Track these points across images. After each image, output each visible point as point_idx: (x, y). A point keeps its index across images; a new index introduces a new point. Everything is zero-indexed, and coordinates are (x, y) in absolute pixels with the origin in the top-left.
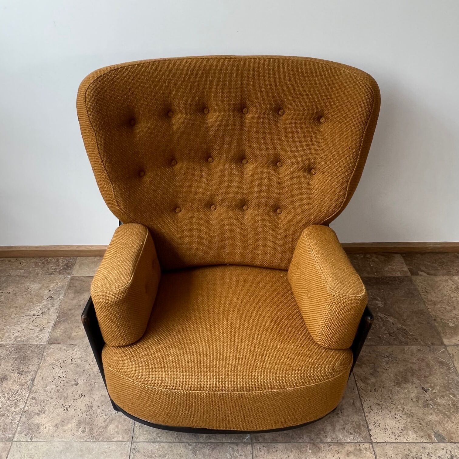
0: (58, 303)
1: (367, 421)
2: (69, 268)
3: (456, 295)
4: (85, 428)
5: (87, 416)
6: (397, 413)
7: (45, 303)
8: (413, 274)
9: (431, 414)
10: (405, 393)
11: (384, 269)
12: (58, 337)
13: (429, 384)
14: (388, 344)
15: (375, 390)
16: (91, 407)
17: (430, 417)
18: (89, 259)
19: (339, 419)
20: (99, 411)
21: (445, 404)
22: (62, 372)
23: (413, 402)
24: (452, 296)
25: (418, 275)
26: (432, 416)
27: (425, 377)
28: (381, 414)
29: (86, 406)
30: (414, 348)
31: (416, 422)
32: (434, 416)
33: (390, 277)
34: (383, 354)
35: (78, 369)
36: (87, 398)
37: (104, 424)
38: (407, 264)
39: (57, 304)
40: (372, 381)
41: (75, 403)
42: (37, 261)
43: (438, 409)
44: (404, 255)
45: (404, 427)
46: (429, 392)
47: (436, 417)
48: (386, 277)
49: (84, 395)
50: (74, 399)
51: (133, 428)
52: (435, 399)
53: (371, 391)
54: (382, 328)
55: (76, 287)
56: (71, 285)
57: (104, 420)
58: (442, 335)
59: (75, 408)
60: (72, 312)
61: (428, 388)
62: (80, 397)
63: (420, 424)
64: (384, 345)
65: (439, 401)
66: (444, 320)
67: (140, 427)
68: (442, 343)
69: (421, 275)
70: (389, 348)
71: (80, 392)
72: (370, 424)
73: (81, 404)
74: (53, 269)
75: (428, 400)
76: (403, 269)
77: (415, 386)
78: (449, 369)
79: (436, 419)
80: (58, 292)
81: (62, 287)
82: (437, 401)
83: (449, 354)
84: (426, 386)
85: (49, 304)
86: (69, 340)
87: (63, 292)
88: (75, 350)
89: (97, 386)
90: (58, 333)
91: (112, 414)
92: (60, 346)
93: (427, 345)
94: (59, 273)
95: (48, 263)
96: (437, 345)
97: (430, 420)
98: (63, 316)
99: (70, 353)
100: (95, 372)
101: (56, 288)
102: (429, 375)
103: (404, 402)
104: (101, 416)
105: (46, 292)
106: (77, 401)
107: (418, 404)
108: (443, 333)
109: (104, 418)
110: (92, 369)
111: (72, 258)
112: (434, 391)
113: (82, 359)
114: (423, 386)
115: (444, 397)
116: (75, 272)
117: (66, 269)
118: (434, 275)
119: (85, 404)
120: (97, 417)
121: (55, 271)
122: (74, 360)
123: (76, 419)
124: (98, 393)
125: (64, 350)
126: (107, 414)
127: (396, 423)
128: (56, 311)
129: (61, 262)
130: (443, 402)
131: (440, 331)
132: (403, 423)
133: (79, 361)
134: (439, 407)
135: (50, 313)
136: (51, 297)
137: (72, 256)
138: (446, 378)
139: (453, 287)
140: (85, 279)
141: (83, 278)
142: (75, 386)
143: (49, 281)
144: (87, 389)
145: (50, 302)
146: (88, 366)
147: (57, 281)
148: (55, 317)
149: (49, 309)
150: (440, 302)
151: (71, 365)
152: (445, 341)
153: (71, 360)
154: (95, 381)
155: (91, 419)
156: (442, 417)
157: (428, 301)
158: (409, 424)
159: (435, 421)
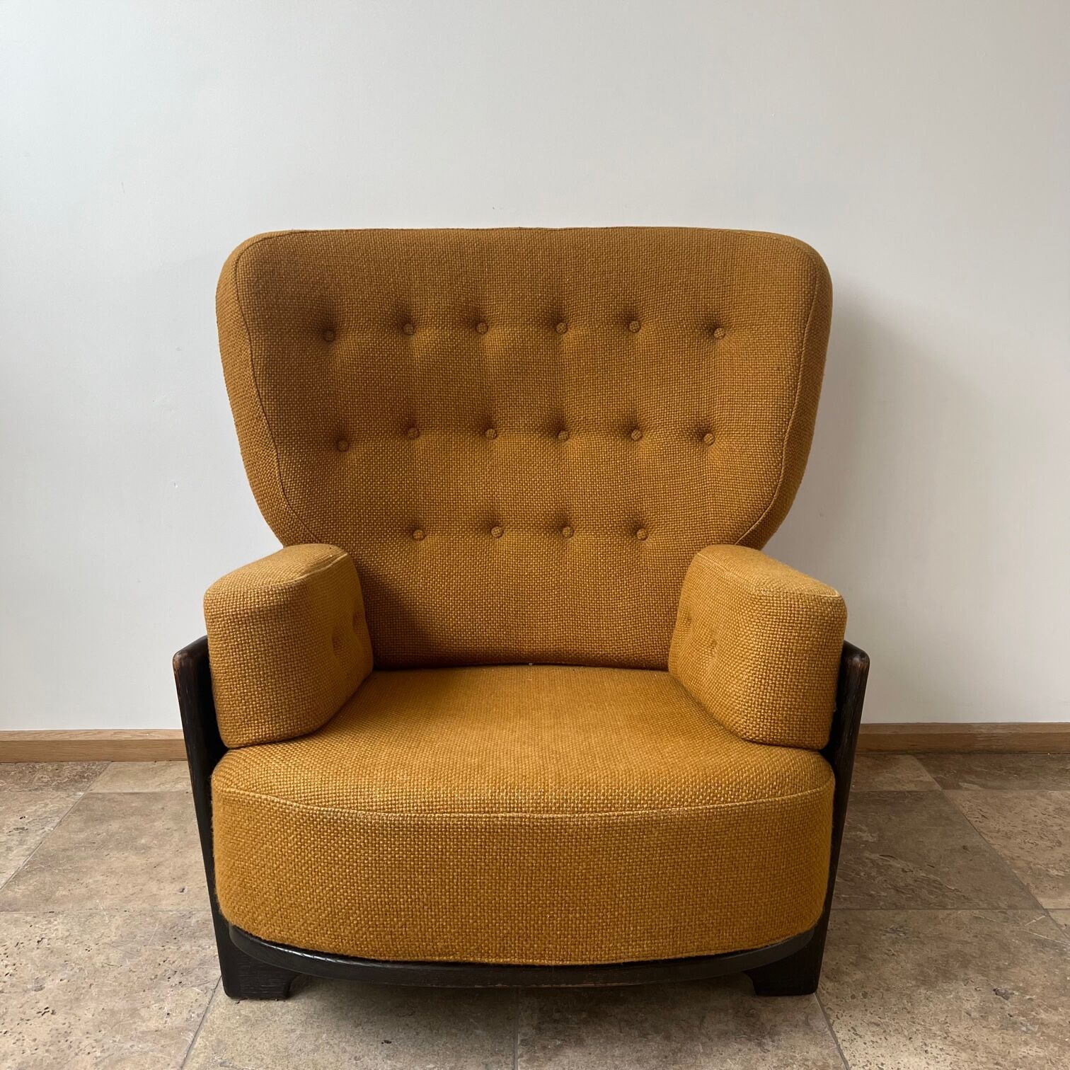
0: (38, 838)
1: (847, 1058)
2: (86, 780)
3: (1059, 821)
5: (47, 1054)
6: (928, 1041)
7: (4, 839)
8: (945, 786)
9: (1026, 1043)
10: (949, 1000)
11: (873, 779)
12: (15, 899)
13: (1013, 984)
14: (894, 907)
15: (865, 995)
16: (67, 1034)
17: (1024, 1050)
18: (139, 766)
19: (766, 1055)
20: (86, 1042)
21: (1061, 1023)
22: (6, 966)
23: (973, 1019)
24: (1049, 822)
25: (959, 788)
26: (1028, 1048)
27: (998, 969)
28: (884, 1044)
29: (54, 1032)
30: (964, 915)
31: (984, 1060)
32: (1034, 1048)
33: (889, 792)
34: (882, 925)
35: (52, 960)
36: (59, 1018)
38: (929, 771)
39: (32, 840)
40: (856, 977)
41: (24, 1025)
42: (8, 768)
43: (1044, 1032)
44: (922, 756)
46: (1014, 999)
47: (1039, 1050)
48: (881, 792)
49: (53, 1011)
50: (22, 1019)
52: (1033, 1013)
53: (853, 997)
54: (874, 878)
55: (92, 810)
56: (77, 810)
57: (95, 1061)
58: (1034, 891)
59: (18, 1036)
60: (69, 853)
61: (1010, 991)
62: (40, 1014)
63: (997, 1064)
64: (882, 909)
65: (1043, 1016)
66: (1034, 865)
68: (1037, 906)
69: (967, 789)
70: (896, 914)
71: (42, 1005)
72: (854, 1065)
73: (41, 1029)
74: (42, 782)
75: (1012, 1014)
76: (921, 778)
77: (974, 987)
78: (1062, 954)
79: (1041, 1055)
80: (43, 820)
81: (58, 812)
82: (1038, 1017)
83: (1059, 926)
84: (1004, 987)
85: (13, 840)
86: (44, 904)
87: (57, 820)
88: (56, 923)
89: (94, 991)
90: (19, 891)
91: (122, 1048)
92: (16, 916)
93: (997, 909)
94: (57, 788)
95: (34, 771)
96: (1022, 909)
97: (1024, 1057)
98: (42, 862)
99: (39, 929)
100: (98, 965)
101: (39, 813)
102: (1009, 965)
103: (948, 1020)
104: (89, 1053)
105: (13, 820)
106: (29, 1022)
107: (985, 1023)
108: (1037, 888)
109: (97, 1058)
110: (90, 958)
111: (97, 763)
112: (1028, 997)
113: (69, 939)
114: (995, 987)
115: (1056, 1009)
116: (98, 787)
117: (76, 781)
118: (1000, 788)
119: (50, 1028)
120: (77, 1054)
121: (47, 784)
122: (45, 941)
123: (15, 1060)
124: (92, 1005)
125: (26, 922)
126: (108, 1049)
127: (928, 1064)
128: (28, 853)
129: (68, 769)
130: (1056, 1018)
131: (1028, 884)
132: (948, 1063)
133: (59, 944)
134: (1044, 1030)
135: (11, 856)
136: (23, 829)
137: (99, 761)
138: (1057, 971)
139: (1051, 809)
140: (119, 798)
141: (117, 796)
142: (34, 992)
143: (26, 802)
144: (66, 997)
145: (15, 838)
146: (80, 953)
147: (48, 801)
148: (21, 863)
149: (9, 849)
150: (1020, 833)
151: (36, 952)
152: (1045, 902)
153: (38, 942)
154: (92, 981)
155: (59, 1060)
156: (1056, 1049)
157: (991, 832)
158: (966, 1065)
159: (1039, 1058)
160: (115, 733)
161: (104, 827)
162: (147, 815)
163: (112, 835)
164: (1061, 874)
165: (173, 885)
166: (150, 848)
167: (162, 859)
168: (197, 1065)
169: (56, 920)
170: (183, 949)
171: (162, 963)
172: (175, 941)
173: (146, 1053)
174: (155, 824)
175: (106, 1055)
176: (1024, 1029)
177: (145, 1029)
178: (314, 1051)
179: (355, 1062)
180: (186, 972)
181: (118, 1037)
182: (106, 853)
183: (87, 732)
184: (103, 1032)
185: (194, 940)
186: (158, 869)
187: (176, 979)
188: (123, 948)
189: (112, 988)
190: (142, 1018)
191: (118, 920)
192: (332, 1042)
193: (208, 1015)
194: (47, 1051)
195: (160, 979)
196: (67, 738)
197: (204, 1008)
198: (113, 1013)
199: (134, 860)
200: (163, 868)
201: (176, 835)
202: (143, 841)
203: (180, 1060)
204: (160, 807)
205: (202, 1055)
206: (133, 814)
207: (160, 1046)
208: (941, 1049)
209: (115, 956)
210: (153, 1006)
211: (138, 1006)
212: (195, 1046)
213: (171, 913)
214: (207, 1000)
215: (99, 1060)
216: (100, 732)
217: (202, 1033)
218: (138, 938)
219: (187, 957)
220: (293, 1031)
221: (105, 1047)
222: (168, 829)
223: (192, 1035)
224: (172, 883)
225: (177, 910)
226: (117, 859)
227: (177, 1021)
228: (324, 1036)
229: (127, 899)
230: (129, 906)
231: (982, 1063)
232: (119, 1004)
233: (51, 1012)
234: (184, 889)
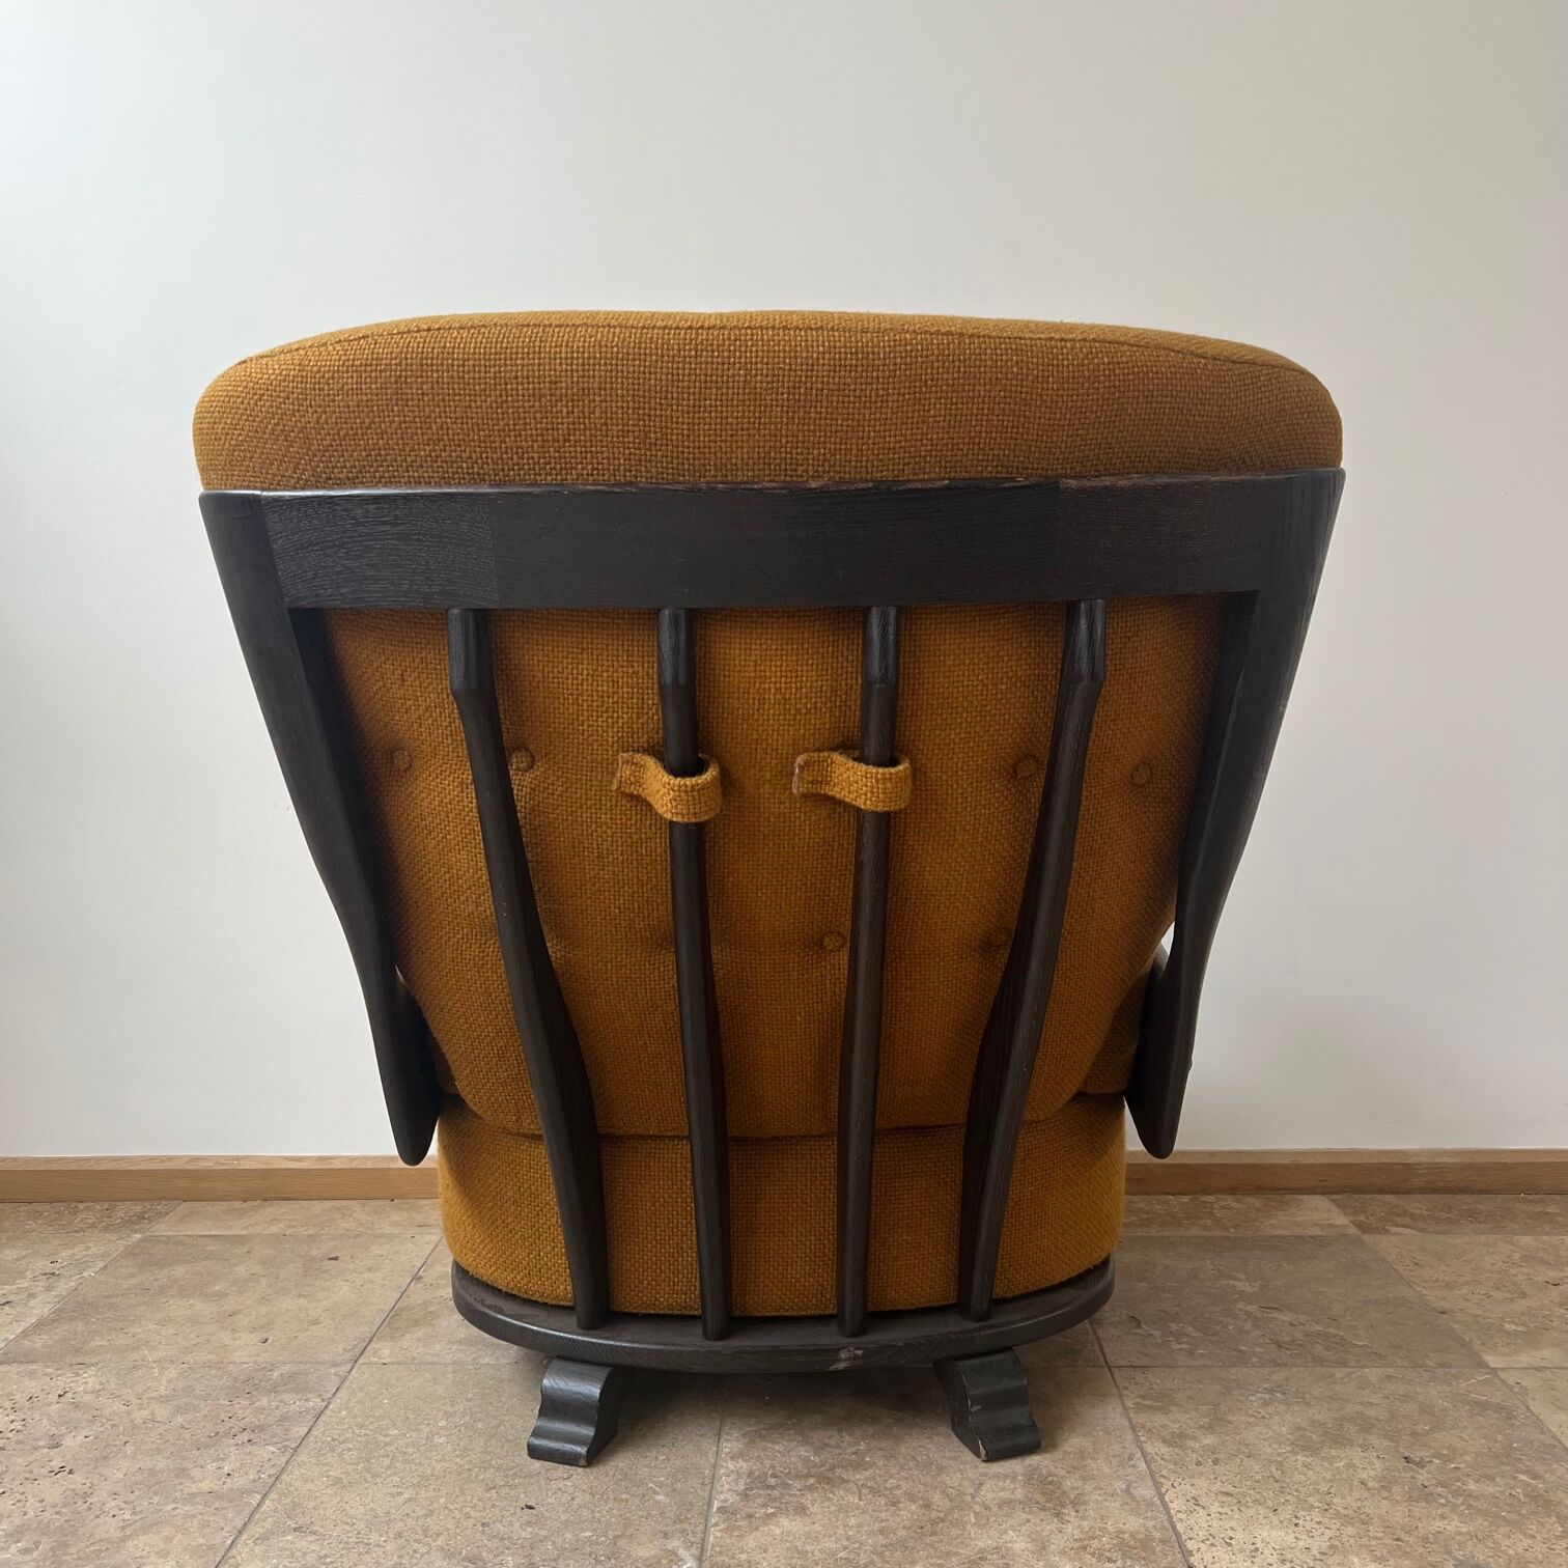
0: (72, 1284)
1: (1181, 1531)
2: (145, 1221)
3: (1525, 1270)
4: (37, 1544)
5: (58, 1516)
6: (1301, 1513)
7: (25, 1285)
8: (1364, 1228)
9: (1443, 1517)
10: (1338, 1468)
11: (1262, 1222)
12: (33, 1349)
13: (1432, 1451)
14: (1272, 1364)
15: (1216, 1462)
16: (87, 1495)
17: (1439, 1524)
18: (221, 1206)
19: (1065, 1526)
20: (111, 1504)
21: (1498, 1495)
22: (12, 1421)
23: (1369, 1490)
24: (1512, 1272)
25: (1387, 1232)
26: (1446, 1522)
27: (1415, 1434)
28: (1237, 1516)
29: (69, 1493)
30: (1373, 1373)
31: (1380, 1534)
32: (1455, 1523)
33: (1283, 1237)
34: (1251, 1385)
35: (77, 1415)
36: (77, 1477)
37: (116, 1534)
38: (1346, 1214)
39: (63, 1287)
40: (1207, 1441)
41: (29, 1485)
42: (41, 1208)
43: (1470, 1505)
44: (1336, 1197)
45: (1331, 1547)
46: (1432, 1468)
47: (1462, 1525)
48: (1272, 1237)
49: (71, 1470)
50: (27, 1479)
51: (229, 1542)
52: (1459, 1484)
53: (1198, 1464)
54: (1248, 1332)
55: (151, 1254)
56: (130, 1253)
57: (122, 1524)
58: (1478, 1348)
59: (19, 1497)
60: (113, 1300)
61: (1427, 1460)
62: (53, 1473)
63: (1397, 1540)
64: (1254, 1366)
65: (1472, 1486)
66: (1484, 1318)
67: (259, 1541)
68: (1481, 1365)
69: (1397, 1234)
70: (1273, 1372)
71: (56, 1464)
72: (1190, 1539)
74: (86, 1223)
75: (1426, 1484)
76: (1332, 1222)
77: (1375, 1454)
78: (1510, 1418)
79: (1464, 1530)
80: (80, 1265)
81: (103, 1255)
82: (1465, 1487)
83: (1511, 1388)
84: (1416, 1455)
85: (38, 1286)
86: (73, 1355)
87: (101, 1264)
88: (85, 1375)
89: (129, 1449)
90: (40, 1341)
91: (161, 1510)
92: (31, 1367)
93: (1420, 1367)
94: (106, 1229)
95: (76, 1211)
96: (1457, 1367)
97: (1438, 1532)
98: (74, 1309)
99: (64, 1380)
100: (138, 1421)
101: (78, 1257)
102: (1431, 1429)
103: (1333, 1490)
104: (114, 1516)
105: (42, 1264)
106: (37, 1482)
107: (1386, 1494)
108: (1482, 1344)
109: (124, 1521)
110: (129, 1413)
111: (164, 1203)
112: (1453, 1466)
113: (102, 1393)
114: (1407, 1455)
115: (1493, 1479)
116: (162, 1229)
117: (132, 1223)
118: (1446, 1233)
119: (64, 1488)
120: (97, 1517)
121: (93, 1226)
122: (69, 1395)
123: (12, 1522)
124: (124, 1464)
125: (46, 1374)
126: (141, 1512)
127: (1297, 1538)
128: (56, 1300)
129: (123, 1210)
130: (1491, 1490)
131: (1471, 1340)
132: (1326, 1538)
133: (88, 1398)
134: (1472, 1502)
135: (33, 1302)
136: (53, 1274)
137: (166, 1199)
138: (1500, 1437)
139: (1517, 1256)
140: (190, 1241)
141: (186, 1239)
142: (46, 1450)
143: (59, 1245)
144: (91, 1456)
145: (41, 1284)
146: (115, 1408)
147: (91, 1245)
148: (47, 1310)
149: (32, 1296)
150: (1467, 1283)
151: (55, 1407)
152: (1492, 1360)
153: (60, 1396)
154: (128, 1439)
155: (71, 1523)
156: (1486, 1524)
157: (1426, 1281)
158: (1352, 1541)
159: (1460, 1533)
160: (191, 1160)
161: (166, 1271)
162: (226, 1260)
163: (176, 1281)
164: (1521, 1329)
165: (253, 1335)
166: (226, 1295)
167: (240, 1307)
168: (262, 1531)
169: (85, 1372)
170: (258, 1404)
171: (226, 1419)
172: (248, 1396)
173: (194, 1516)
174: (237, 1269)
175: (137, 1518)
176: (1443, 1501)
177: (195, 1490)
178: (426, 1516)
179: (481, 1529)
180: (261, 1428)
181: (156, 1499)
182: (164, 1300)
183: (152, 1159)
184: (137, 1493)
185: (273, 1394)
186: (235, 1318)
187: (245, 1437)
188: (175, 1403)
189: (154, 1446)
190: (191, 1478)
191: (172, 1372)
192: (452, 1507)
193: (284, 1476)
194: (57, 1513)
195: (222, 1437)
196: (124, 1166)
197: (279, 1469)
198: (152, 1472)
199: (200, 1306)
200: (241, 1316)
201: (264, 1281)
202: (217, 1288)
203: (239, 1524)
204: (245, 1249)
205: (269, 1520)
206: (207, 1258)
207: (213, 1508)
208: (1319, 1523)
209: (161, 1412)
210: (209, 1466)
211: (189, 1465)
212: (262, 1510)
213: (245, 1365)
214: (284, 1460)
215: (127, 1523)
216: (170, 1159)
217: (273, 1496)
218: (196, 1392)
219: (262, 1414)
220: (400, 1494)
221: (138, 1509)
222: (254, 1274)
223: (259, 1497)
224: (251, 1332)
225: (255, 1362)
226: (177, 1307)
227: (239, 1481)
228: (442, 1500)
229: (187, 1350)
230: (189, 1358)
231: (1375, 1538)
232: (161, 1463)
233: (68, 1470)
234: (266, 1340)
